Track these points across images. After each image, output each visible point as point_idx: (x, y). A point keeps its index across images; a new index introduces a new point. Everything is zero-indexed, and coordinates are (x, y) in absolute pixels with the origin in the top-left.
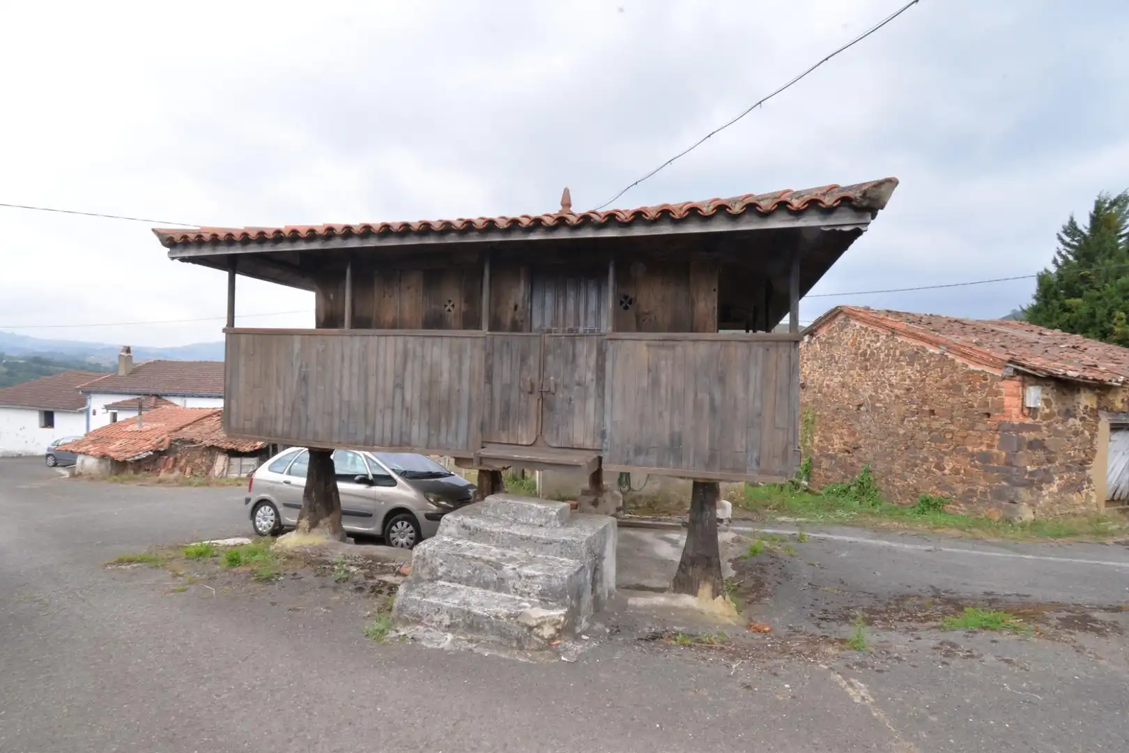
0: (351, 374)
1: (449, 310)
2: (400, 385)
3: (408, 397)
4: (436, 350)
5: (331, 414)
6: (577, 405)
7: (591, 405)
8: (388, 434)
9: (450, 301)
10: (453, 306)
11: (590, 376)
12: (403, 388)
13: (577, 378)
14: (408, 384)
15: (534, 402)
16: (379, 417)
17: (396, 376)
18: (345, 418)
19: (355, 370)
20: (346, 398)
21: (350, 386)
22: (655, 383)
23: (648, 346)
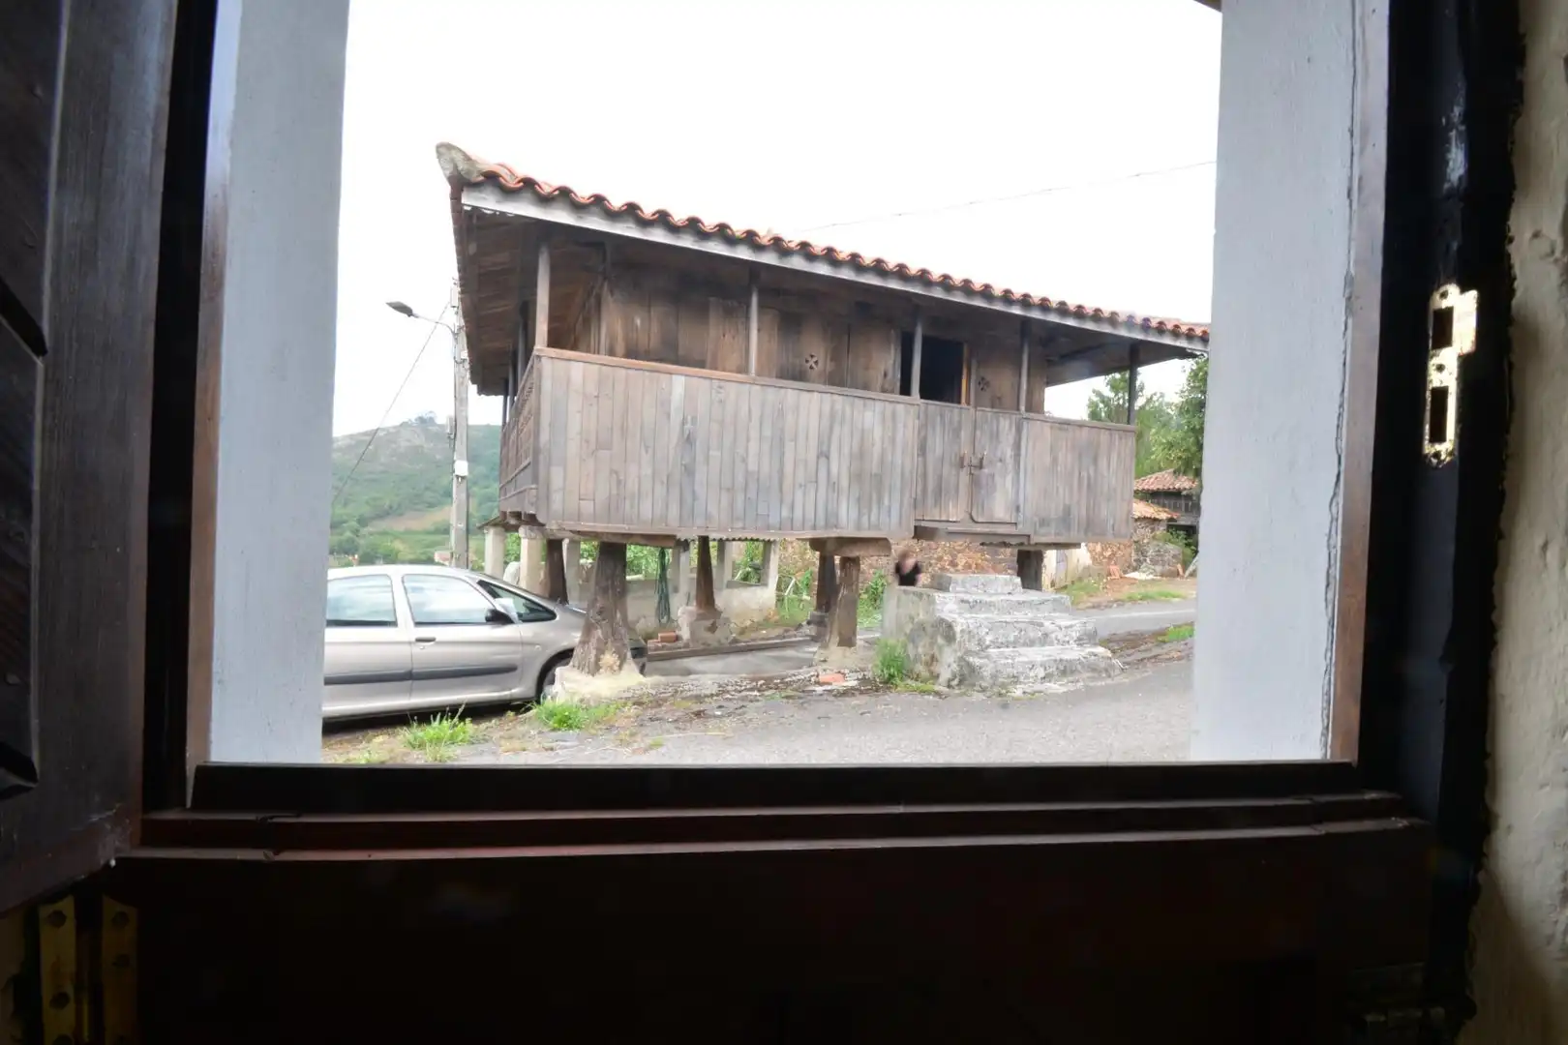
0: (761, 438)
1: (811, 368)
2: (824, 455)
3: (834, 469)
4: (868, 415)
5: (731, 490)
6: (997, 479)
7: (1009, 478)
8: (810, 515)
9: (812, 356)
10: (816, 362)
11: (1009, 453)
12: (828, 458)
13: (999, 454)
14: (834, 455)
15: (964, 477)
16: (799, 494)
17: (820, 443)
18: (752, 494)
19: (767, 433)
20: (752, 466)
21: (760, 455)
22: (1055, 461)
23: (1051, 428)
